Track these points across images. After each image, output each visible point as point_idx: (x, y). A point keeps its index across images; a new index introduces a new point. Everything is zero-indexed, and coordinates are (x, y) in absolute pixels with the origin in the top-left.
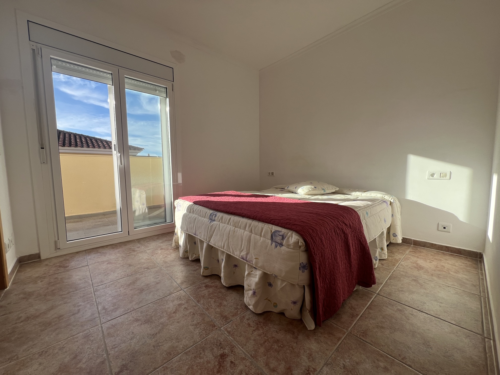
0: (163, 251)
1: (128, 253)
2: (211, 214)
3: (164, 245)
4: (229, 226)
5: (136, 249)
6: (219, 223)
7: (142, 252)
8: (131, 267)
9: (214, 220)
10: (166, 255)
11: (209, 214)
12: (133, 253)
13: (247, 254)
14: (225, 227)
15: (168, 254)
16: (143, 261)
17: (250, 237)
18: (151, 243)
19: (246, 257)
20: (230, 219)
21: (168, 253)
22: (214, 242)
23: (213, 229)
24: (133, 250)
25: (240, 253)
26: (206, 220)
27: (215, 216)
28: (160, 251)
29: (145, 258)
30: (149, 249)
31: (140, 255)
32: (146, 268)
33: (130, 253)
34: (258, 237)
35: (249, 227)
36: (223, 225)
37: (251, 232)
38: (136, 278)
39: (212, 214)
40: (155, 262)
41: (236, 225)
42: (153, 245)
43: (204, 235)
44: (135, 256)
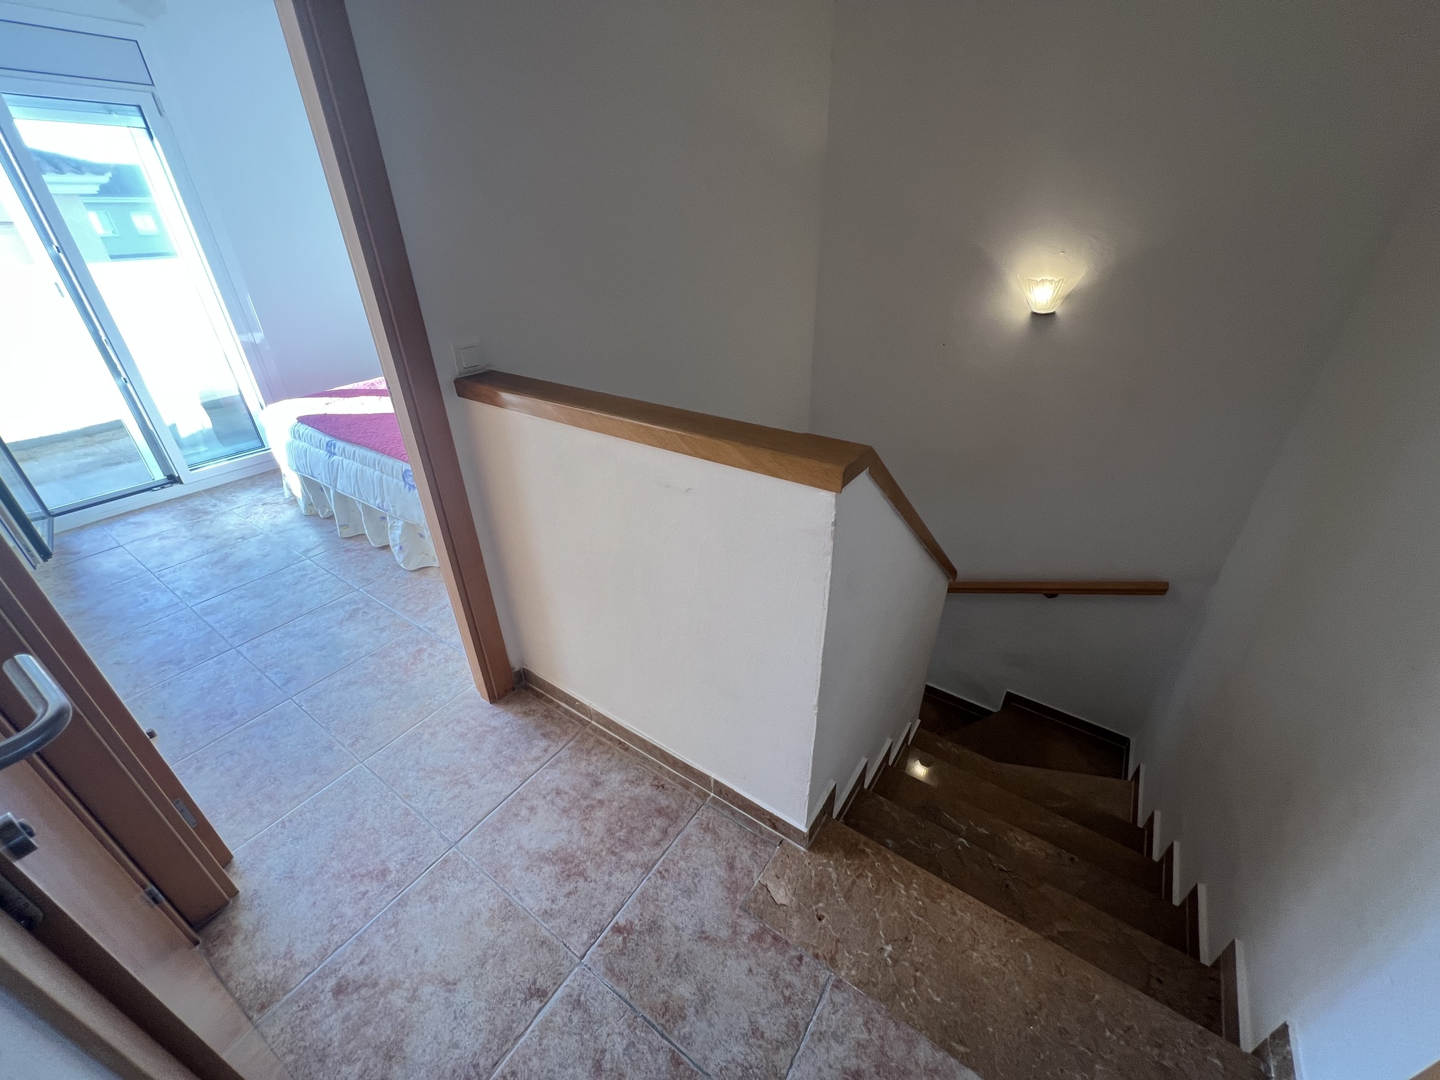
0: (268, 507)
1: (196, 517)
2: (327, 444)
3: (269, 496)
4: (355, 463)
5: (210, 510)
6: (341, 458)
7: (224, 513)
8: (210, 540)
9: (335, 454)
10: (274, 514)
11: (325, 444)
12: (206, 517)
13: (382, 502)
14: (350, 465)
15: (279, 513)
16: (230, 528)
17: (382, 477)
18: (239, 495)
19: (383, 506)
20: (355, 452)
21: (280, 509)
22: (343, 485)
23: (335, 468)
24: (204, 512)
25: (375, 502)
26: (323, 453)
27: (334, 448)
28: (261, 509)
29: (233, 523)
30: (237, 506)
31: (223, 518)
32: (240, 538)
33: (200, 517)
34: (390, 478)
35: (378, 465)
36: (348, 461)
37: (382, 472)
38: (226, 553)
39: (330, 444)
40: (254, 527)
41: (363, 461)
42: (244, 498)
43: (326, 479)
44: (212, 522)
